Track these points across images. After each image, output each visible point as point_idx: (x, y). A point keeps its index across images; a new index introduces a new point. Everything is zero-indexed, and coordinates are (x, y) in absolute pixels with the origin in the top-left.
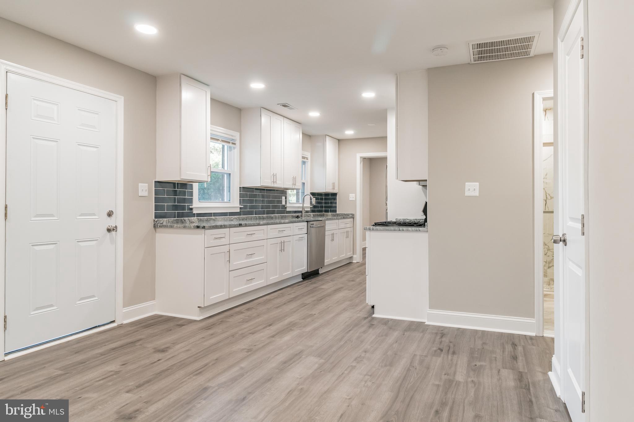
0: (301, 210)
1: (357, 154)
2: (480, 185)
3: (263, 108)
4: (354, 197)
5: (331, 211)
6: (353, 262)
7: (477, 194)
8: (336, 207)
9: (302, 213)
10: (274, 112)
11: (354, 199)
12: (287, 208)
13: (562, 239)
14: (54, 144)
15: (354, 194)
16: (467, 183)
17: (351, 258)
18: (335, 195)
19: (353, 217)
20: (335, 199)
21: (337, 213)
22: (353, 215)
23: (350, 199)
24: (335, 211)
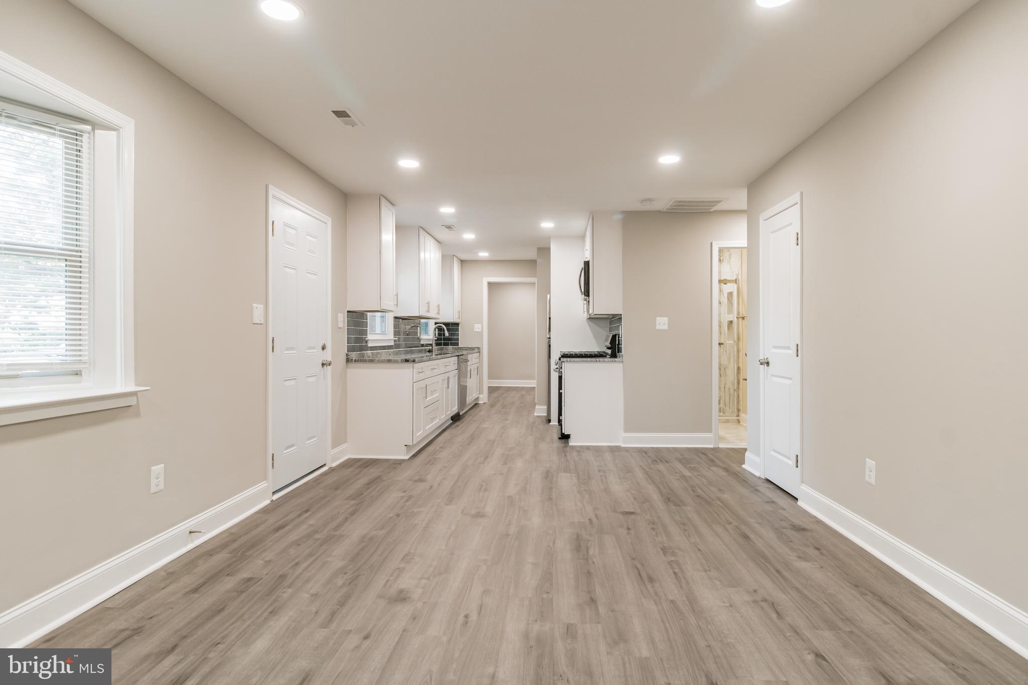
0: (431, 343)
1: (484, 278)
2: (669, 320)
3: (421, 228)
4: (480, 328)
5: (452, 344)
6: (479, 402)
7: (666, 327)
8: (458, 339)
9: (432, 347)
10: (427, 233)
11: (480, 330)
12: (421, 341)
13: (766, 361)
14: (293, 271)
15: (480, 325)
16: (657, 318)
17: (477, 399)
18: (457, 324)
19: (479, 350)
20: (457, 330)
21: (459, 346)
22: (479, 348)
23: (475, 330)
24: (457, 344)
